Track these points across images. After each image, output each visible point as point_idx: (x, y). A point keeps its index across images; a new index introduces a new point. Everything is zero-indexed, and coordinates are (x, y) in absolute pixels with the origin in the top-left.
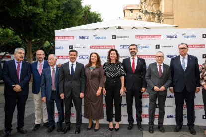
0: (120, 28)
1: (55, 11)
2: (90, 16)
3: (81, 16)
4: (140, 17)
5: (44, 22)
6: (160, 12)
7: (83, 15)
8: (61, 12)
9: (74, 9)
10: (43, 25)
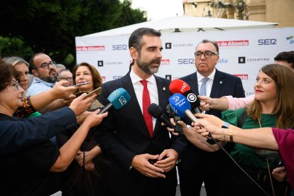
0: (177, 30)
1: (78, 9)
2: (131, 15)
3: (117, 15)
4: (209, 12)
5: (63, 26)
6: (243, 3)
7: (120, 14)
8: (87, 9)
9: (108, 5)
10: (62, 31)
